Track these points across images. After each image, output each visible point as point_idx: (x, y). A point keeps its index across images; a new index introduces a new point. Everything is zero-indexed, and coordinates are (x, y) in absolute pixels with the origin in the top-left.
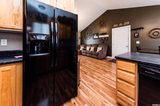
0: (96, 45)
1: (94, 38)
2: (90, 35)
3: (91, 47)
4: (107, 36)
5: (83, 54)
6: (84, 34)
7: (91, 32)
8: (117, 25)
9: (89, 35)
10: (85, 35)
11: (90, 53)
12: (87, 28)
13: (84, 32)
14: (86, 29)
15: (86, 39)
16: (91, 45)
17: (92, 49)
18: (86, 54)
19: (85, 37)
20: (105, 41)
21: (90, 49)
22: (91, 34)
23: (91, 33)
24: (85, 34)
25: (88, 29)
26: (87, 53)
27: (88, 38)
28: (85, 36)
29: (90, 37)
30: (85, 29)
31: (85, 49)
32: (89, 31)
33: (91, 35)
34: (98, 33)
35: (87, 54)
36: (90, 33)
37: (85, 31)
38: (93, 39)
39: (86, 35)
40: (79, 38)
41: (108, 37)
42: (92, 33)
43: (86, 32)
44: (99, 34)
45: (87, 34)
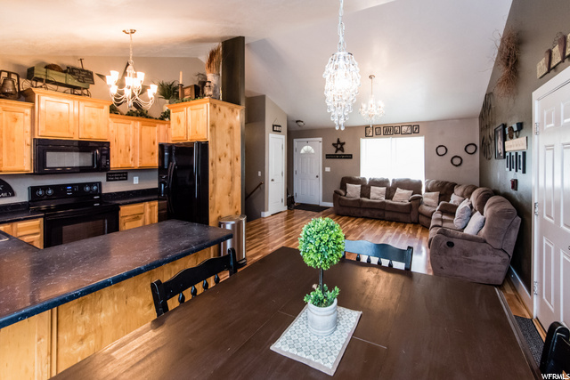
10: (483, 135)
14: (485, 102)
15: (484, 155)
19: (484, 146)
25: (491, 97)
34: (503, 127)
37: (483, 113)
40: (471, 149)
43: (484, 119)
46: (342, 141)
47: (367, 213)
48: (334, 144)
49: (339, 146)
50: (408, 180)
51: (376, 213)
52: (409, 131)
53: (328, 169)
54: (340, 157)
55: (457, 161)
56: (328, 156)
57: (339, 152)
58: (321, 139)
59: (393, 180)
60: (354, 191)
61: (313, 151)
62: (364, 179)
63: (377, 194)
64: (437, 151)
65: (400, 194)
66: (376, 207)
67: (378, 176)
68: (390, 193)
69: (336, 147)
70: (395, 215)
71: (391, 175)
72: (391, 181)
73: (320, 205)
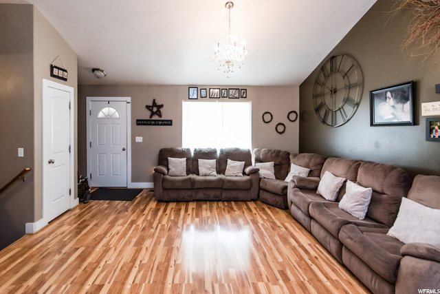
1: (377, 121)
2: (347, 100)
3: (350, 184)
6: (316, 96)
7: (355, 77)
9: (341, 96)
10: (319, 101)
12: (332, 58)
13: (317, 82)
14: (328, 66)
15: (324, 122)
16: (356, 167)
18: (307, 219)
19: (322, 113)
21: (341, 190)
22: (355, 94)
23: (355, 85)
24: (322, 95)
25: (339, 59)
27: (340, 121)
28: (322, 105)
29: (349, 110)
30: (322, 68)
31: (309, 187)
32: (346, 75)
33: (356, 99)
35: (313, 223)
36: (350, 87)
37: (322, 78)
38: (372, 124)
39: (328, 100)
40: (293, 116)
42: (362, 84)
43: (324, 84)
44: (426, 88)
45: (334, 91)
46: (158, 103)
47: (201, 195)
48: (148, 107)
49: (155, 109)
50: (237, 150)
51: (212, 194)
52: (237, 95)
53: (139, 139)
54: (156, 123)
55: (281, 128)
56: (140, 122)
57: (156, 117)
58: (129, 99)
59: (222, 151)
60: (177, 166)
61: (117, 115)
62: (188, 150)
63: (207, 168)
64: (263, 118)
65: (233, 167)
66: (211, 186)
67: (205, 146)
68: (221, 168)
69: (152, 110)
70: (234, 194)
71: (220, 144)
72: (218, 153)
73: (129, 187)
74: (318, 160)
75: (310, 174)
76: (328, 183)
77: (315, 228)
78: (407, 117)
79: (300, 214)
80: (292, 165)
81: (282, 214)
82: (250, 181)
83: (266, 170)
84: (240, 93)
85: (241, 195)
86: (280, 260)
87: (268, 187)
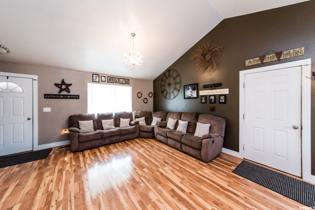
0: (193, 117)
1: (186, 97)
2: (175, 89)
3: (180, 121)
4: (226, 91)
5: (158, 137)
6: (161, 86)
7: (178, 80)
8: (257, 59)
9: (172, 87)
10: (163, 88)
11: (177, 138)
12: (169, 70)
13: (162, 80)
14: (167, 74)
15: (165, 98)
16: (180, 115)
17: (182, 126)
18: (166, 139)
19: (165, 93)
20: (217, 105)
21: (177, 124)
22: (178, 87)
23: (178, 83)
24: (164, 86)
25: (171, 72)
26: (167, 137)
27: (172, 97)
28: (165, 90)
29: (176, 92)
30: (164, 74)
31: (163, 125)
32: (174, 79)
33: (179, 88)
34: (197, 84)
35: (169, 139)
36: (176, 83)
37: (164, 78)
38: (185, 98)
39: (167, 88)
40: (151, 95)
41: (225, 95)
42: (180, 83)
43: (165, 81)
44: (201, 85)
45: (170, 85)
46: (67, 82)
47: (107, 141)
48: (56, 85)
49: (64, 87)
50: (125, 112)
51: (114, 139)
52: (124, 82)
53: (47, 110)
54: (65, 97)
55: (146, 101)
56: (47, 96)
57: (64, 93)
58: (36, 77)
59: (116, 114)
61: (20, 89)
62: (94, 115)
63: (108, 125)
64: (137, 95)
65: (125, 122)
66: (113, 134)
67: (105, 111)
68: (117, 124)
69: (61, 88)
70: (127, 137)
71: (114, 110)
72: (114, 115)
73: (35, 150)
74: (165, 114)
75: (162, 120)
76: (171, 123)
77: (170, 142)
78: (195, 96)
79: (162, 138)
80: (154, 117)
81: (152, 141)
82: (135, 128)
83: (142, 121)
84: (126, 81)
85: (131, 136)
86: (162, 158)
87: (145, 130)
